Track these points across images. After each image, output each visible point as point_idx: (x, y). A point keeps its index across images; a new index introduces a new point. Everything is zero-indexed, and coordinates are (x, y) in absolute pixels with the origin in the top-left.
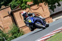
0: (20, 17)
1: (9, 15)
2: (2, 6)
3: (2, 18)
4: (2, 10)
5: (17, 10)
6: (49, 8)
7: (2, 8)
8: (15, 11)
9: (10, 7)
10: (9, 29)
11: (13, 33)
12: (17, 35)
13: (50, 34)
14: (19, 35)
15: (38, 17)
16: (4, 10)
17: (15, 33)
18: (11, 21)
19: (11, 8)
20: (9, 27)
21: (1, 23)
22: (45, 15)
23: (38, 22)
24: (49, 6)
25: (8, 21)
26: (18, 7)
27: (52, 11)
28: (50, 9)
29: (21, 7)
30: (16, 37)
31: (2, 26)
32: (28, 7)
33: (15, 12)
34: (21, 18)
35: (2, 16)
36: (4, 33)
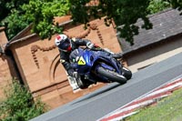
0: (33, 61)
1: (2, 54)
5: (23, 41)
6: (119, 33)
8: (20, 44)
10: (2, 97)
11: (14, 109)
12: (26, 113)
13: (121, 111)
17: (20, 107)
18: (8, 71)
19: (7, 35)
20: (1, 91)
23: (104, 65)
24: (119, 30)
26: (27, 32)
27: (128, 44)
28: (121, 36)
29: (37, 31)
32: (57, 32)
33: (20, 46)
34: (37, 64)
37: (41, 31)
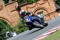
1: (16, 9)
2: (9, 1)
3: (10, 13)
4: (10, 5)
5: (24, 5)
6: (55, 2)
7: (9, 3)
9: (17, 2)
10: (16, 23)
11: (20, 28)
12: (24, 29)
13: (56, 28)
14: (25, 29)
15: (36, 16)
16: (11, 4)
17: (22, 27)
20: (16, 22)
21: (9, 17)
22: (51, 10)
23: (36, 22)
24: (55, 1)
25: (15, 15)
26: (25, 2)
30: (23, 31)
31: (10, 20)
32: (35, 2)
33: (22, 7)
35: (9, 11)
36: (12, 27)
37: (29, 1)
